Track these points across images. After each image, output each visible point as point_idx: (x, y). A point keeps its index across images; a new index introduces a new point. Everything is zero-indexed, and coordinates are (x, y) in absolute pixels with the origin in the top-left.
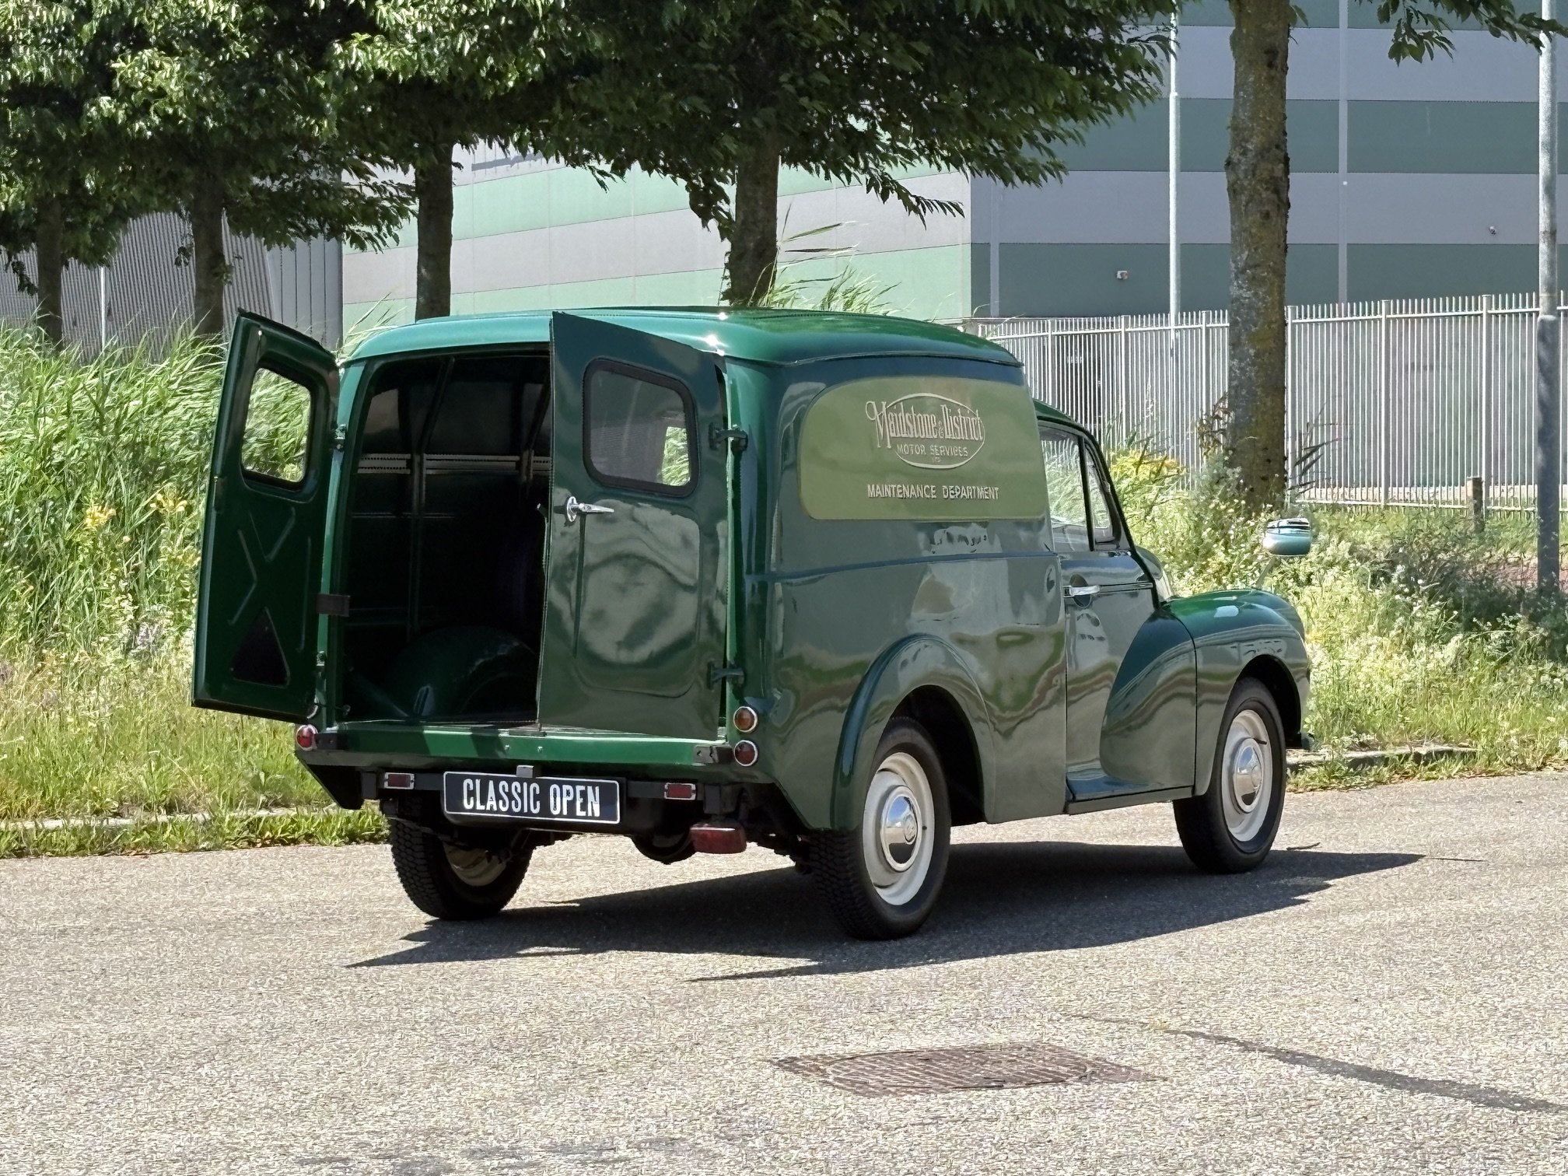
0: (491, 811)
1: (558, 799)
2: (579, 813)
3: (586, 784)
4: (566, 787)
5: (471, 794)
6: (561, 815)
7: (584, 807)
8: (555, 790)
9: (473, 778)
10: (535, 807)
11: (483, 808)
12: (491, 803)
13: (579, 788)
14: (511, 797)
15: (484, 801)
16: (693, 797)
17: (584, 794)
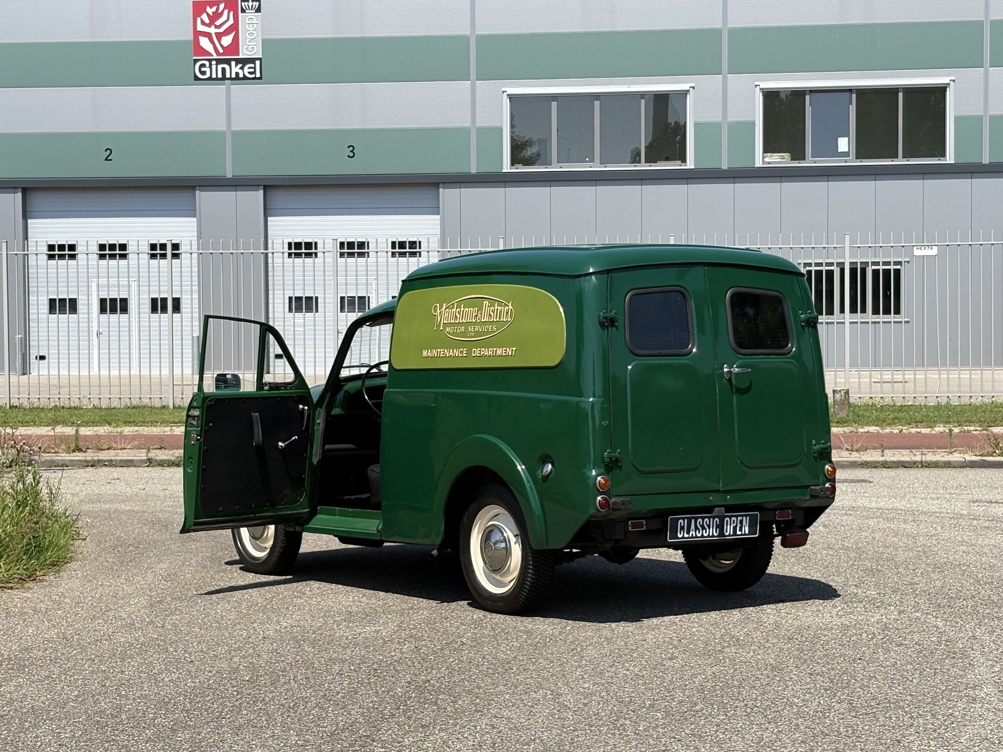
0: (692, 537)
1: (729, 526)
2: (739, 533)
3: (742, 516)
4: (733, 519)
5: (682, 528)
6: (729, 535)
7: (741, 530)
8: (727, 521)
9: (683, 519)
10: (716, 532)
11: (687, 536)
12: (692, 533)
13: (740, 518)
14: (703, 528)
15: (688, 533)
16: (790, 518)
17: (741, 522)
